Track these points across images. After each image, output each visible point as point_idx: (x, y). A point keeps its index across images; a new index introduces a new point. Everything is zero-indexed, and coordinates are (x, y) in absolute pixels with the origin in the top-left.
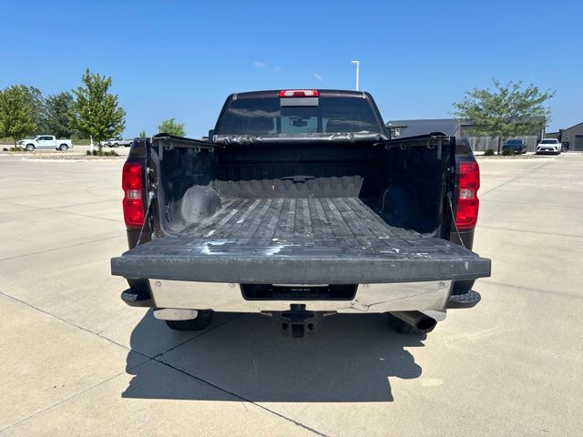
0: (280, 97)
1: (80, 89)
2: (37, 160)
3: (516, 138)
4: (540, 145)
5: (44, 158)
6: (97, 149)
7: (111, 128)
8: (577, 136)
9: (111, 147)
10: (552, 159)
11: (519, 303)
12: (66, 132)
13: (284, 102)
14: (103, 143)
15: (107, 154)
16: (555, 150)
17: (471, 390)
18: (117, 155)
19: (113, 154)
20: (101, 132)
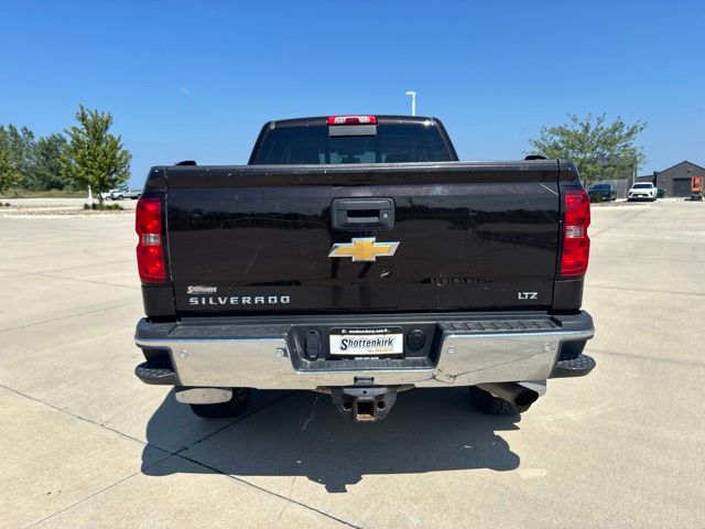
0: (329, 125)
1: (75, 129)
2: (22, 216)
3: (604, 182)
4: (631, 190)
5: (31, 213)
6: (97, 201)
7: (114, 176)
8: (675, 180)
9: (114, 199)
10: (647, 205)
11: (629, 374)
12: (59, 182)
13: (333, 131)
14: (104, 195)
15: (109, 208)
16: (650, 196)
17: (583, 482)
18: (122, 209)
19: (116, 207)
20: (102, 180)
